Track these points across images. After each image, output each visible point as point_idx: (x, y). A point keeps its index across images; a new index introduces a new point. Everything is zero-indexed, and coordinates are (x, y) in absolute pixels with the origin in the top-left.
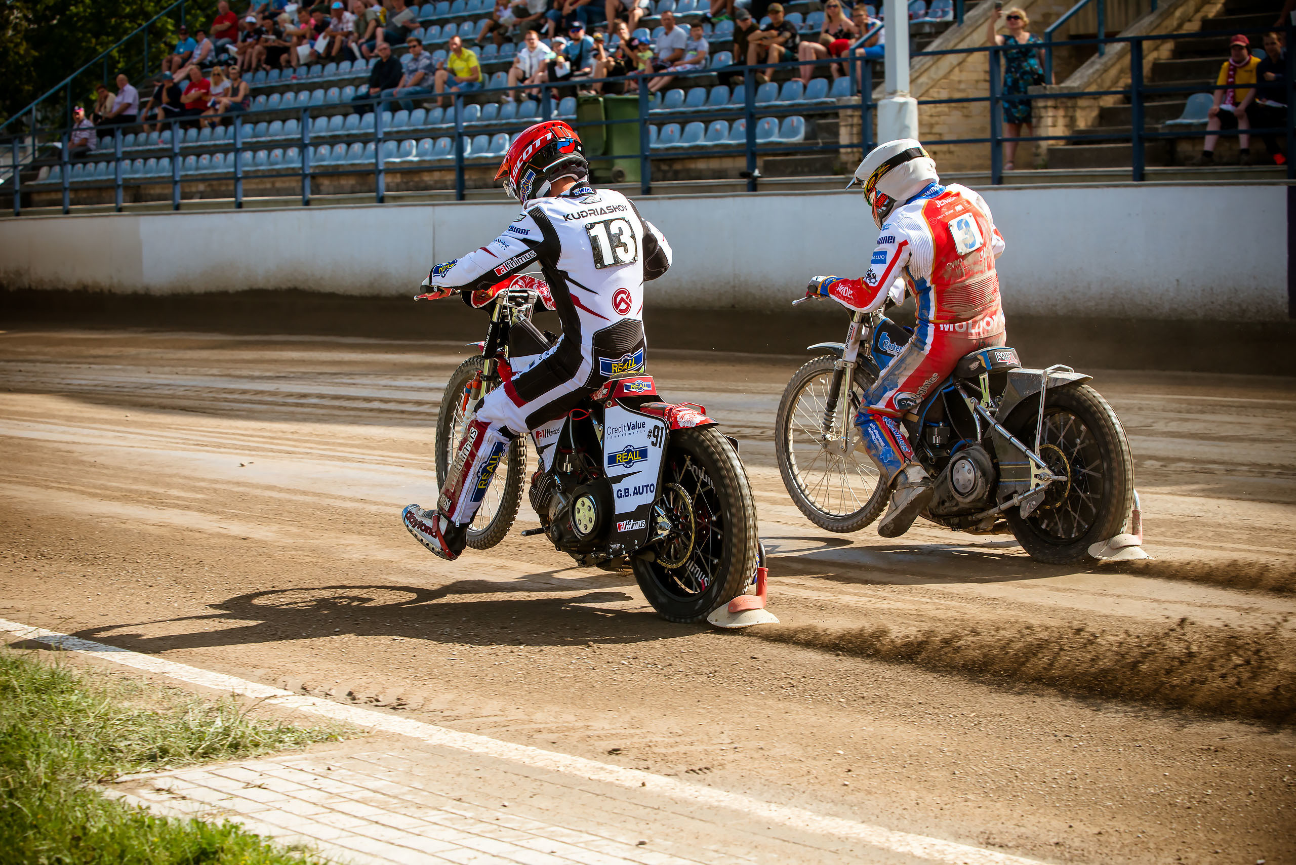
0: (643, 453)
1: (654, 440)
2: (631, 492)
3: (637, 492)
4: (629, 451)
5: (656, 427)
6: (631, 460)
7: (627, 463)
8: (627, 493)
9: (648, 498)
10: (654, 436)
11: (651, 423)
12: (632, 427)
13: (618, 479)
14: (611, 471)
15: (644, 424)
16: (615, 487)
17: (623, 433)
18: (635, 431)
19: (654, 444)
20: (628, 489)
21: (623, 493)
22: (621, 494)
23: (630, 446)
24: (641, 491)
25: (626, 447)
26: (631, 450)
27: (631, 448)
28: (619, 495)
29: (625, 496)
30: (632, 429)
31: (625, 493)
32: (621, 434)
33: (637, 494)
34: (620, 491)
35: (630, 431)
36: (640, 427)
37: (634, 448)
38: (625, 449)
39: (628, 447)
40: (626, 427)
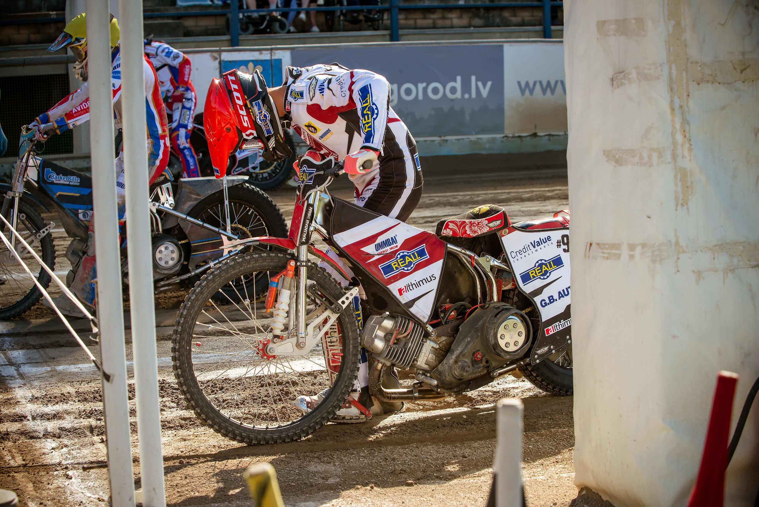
0: (558, 262)
3: (563, 295)
7: (543, 275)
12: (536, 244)
20: (552, 296)
21: (548, 301)
22: (545, 303)
23: (541, 260)
24: (566, 293)
25: (537, 262)
26: (543, 264)
27: (543, 261)
28: (544, 305)
29: (551, 303)
30: (538, 246)
31: (550, 300)
32: (526, 254)
33: (563, 297)
34: (544, 300)
35: (535, 249)
36: (546, 242)
37: (545, 261)
38: (537, 265)
39: (540, 262)
40: (531, 247)
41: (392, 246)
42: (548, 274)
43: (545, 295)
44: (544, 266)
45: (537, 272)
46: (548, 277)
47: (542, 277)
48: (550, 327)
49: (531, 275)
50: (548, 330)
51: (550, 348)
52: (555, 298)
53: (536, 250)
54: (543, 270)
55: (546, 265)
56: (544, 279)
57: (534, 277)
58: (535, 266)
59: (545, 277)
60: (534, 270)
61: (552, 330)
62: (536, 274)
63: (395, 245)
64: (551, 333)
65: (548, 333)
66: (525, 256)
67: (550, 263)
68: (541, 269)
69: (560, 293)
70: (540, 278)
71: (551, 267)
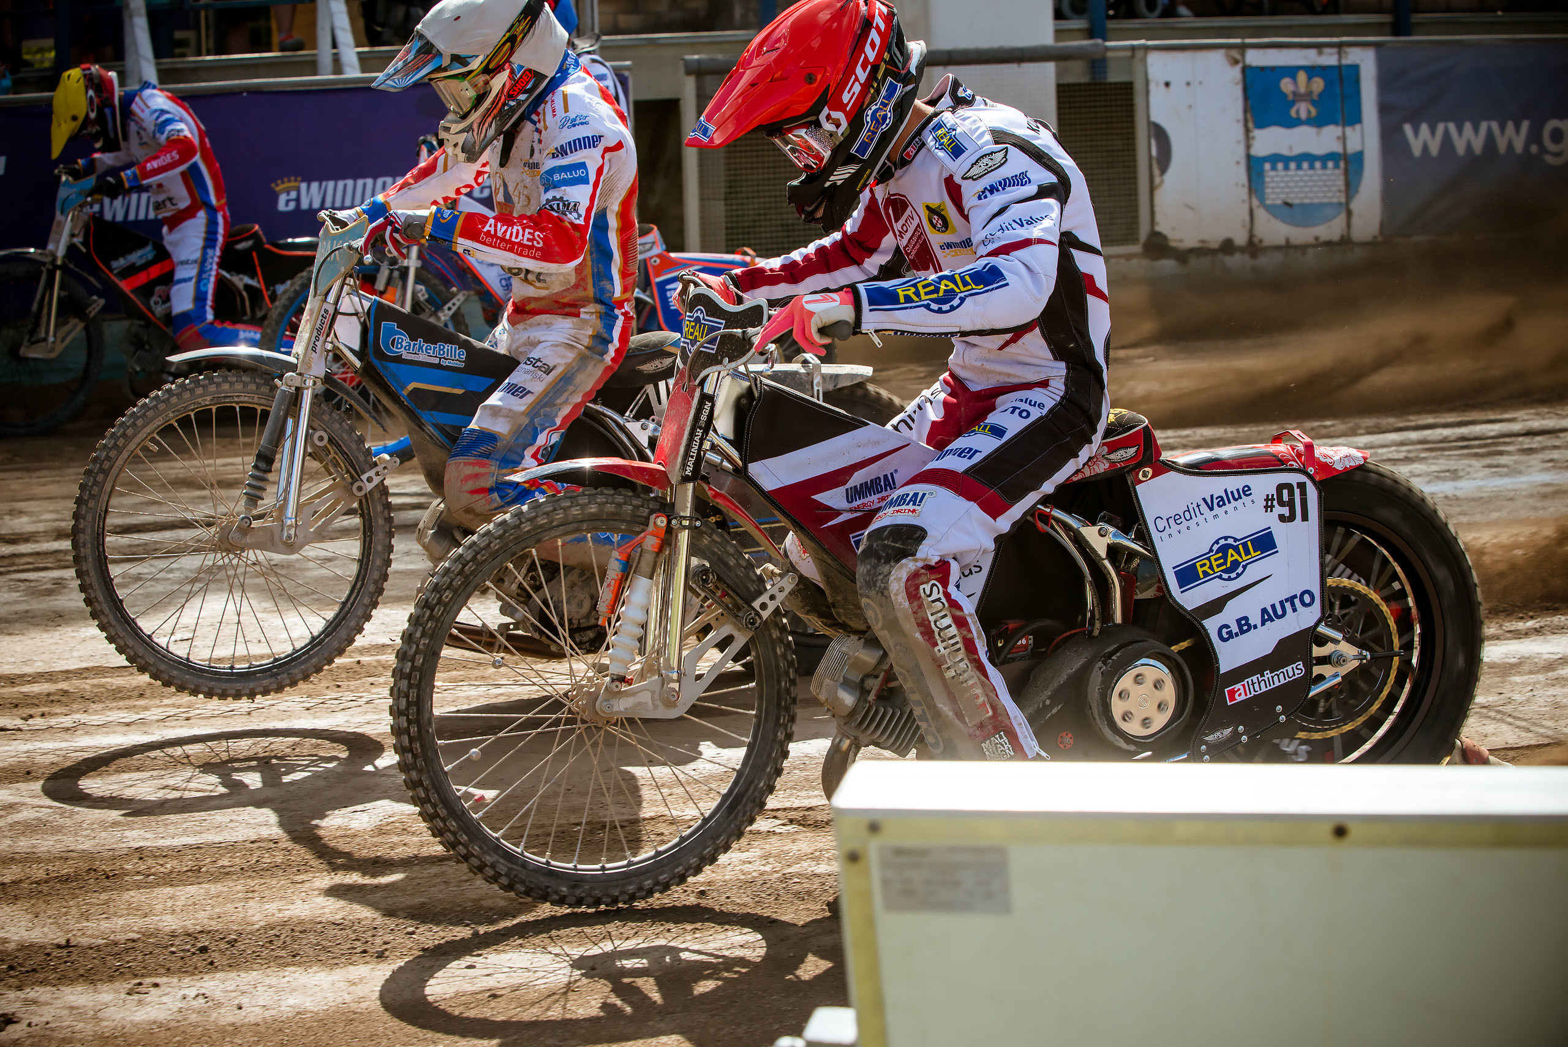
0: (1264, 543)
1: (1285, 511)
2: (1255, 619)
3: (1268, 616)
4: (1224, 550)
6: (1235, 564)
7: (1227, 571)
8: (1244, 625)
9: (1307, 617)
10: (1282, 504)
11: (1265, 484)
12: (1217, 502)
13: (1216, 606)
14: (1190, 599)
15: (1246, 491)
16: (1211, 625)
17: (1200, 518)
18: (1228, 506)
19: (1286, 519)
20: (1246, 618)
21: (1235, 629)
22: (1230, 633)
23: (1226, 538)
24: (1280, 612)
25: (1217, 542)
26: (1230, 546)
27: (1230, 541)
28: (1225, 636)
29: (1242, 632)
30: (1219, 506)
31: (1240, 626)
32: (1192, 523)
33: (1272, 620)
34: (1227, 626)
35: (1214, 513)
36: (1240, 497)
37: (1236, 540)
38: (1215, 547)
39: (1222, 542)
40: (1203, 507)
41: (883, 494)
42: (1240, 570)
43: (1229, 615)
44: (1231, 551)
45: (1214, 564)
46: (1238, 575)
47: (1225, 576)
48: (1238, 686)
49: (1200, 570)
50: (1232, 693)
51: (1235, 731)
52: (1252, 622)
53: (1216, 516)
54: (1230, 559)
55: (1236, 549)
56: (1229, 579)
57: (1206, 574)
58: (1211, 550)
59: (1233, 575)
60: (1209, 559)
61: (1242, 692)
62: (1211, 567)
64: (1239, 699)
65: (1232, 698)
66: (1188, 528)
67: (1245, 545)
68: (1225, 557)
69: (1264, 611)
70: (1220, 577)
71: (1247, 553)
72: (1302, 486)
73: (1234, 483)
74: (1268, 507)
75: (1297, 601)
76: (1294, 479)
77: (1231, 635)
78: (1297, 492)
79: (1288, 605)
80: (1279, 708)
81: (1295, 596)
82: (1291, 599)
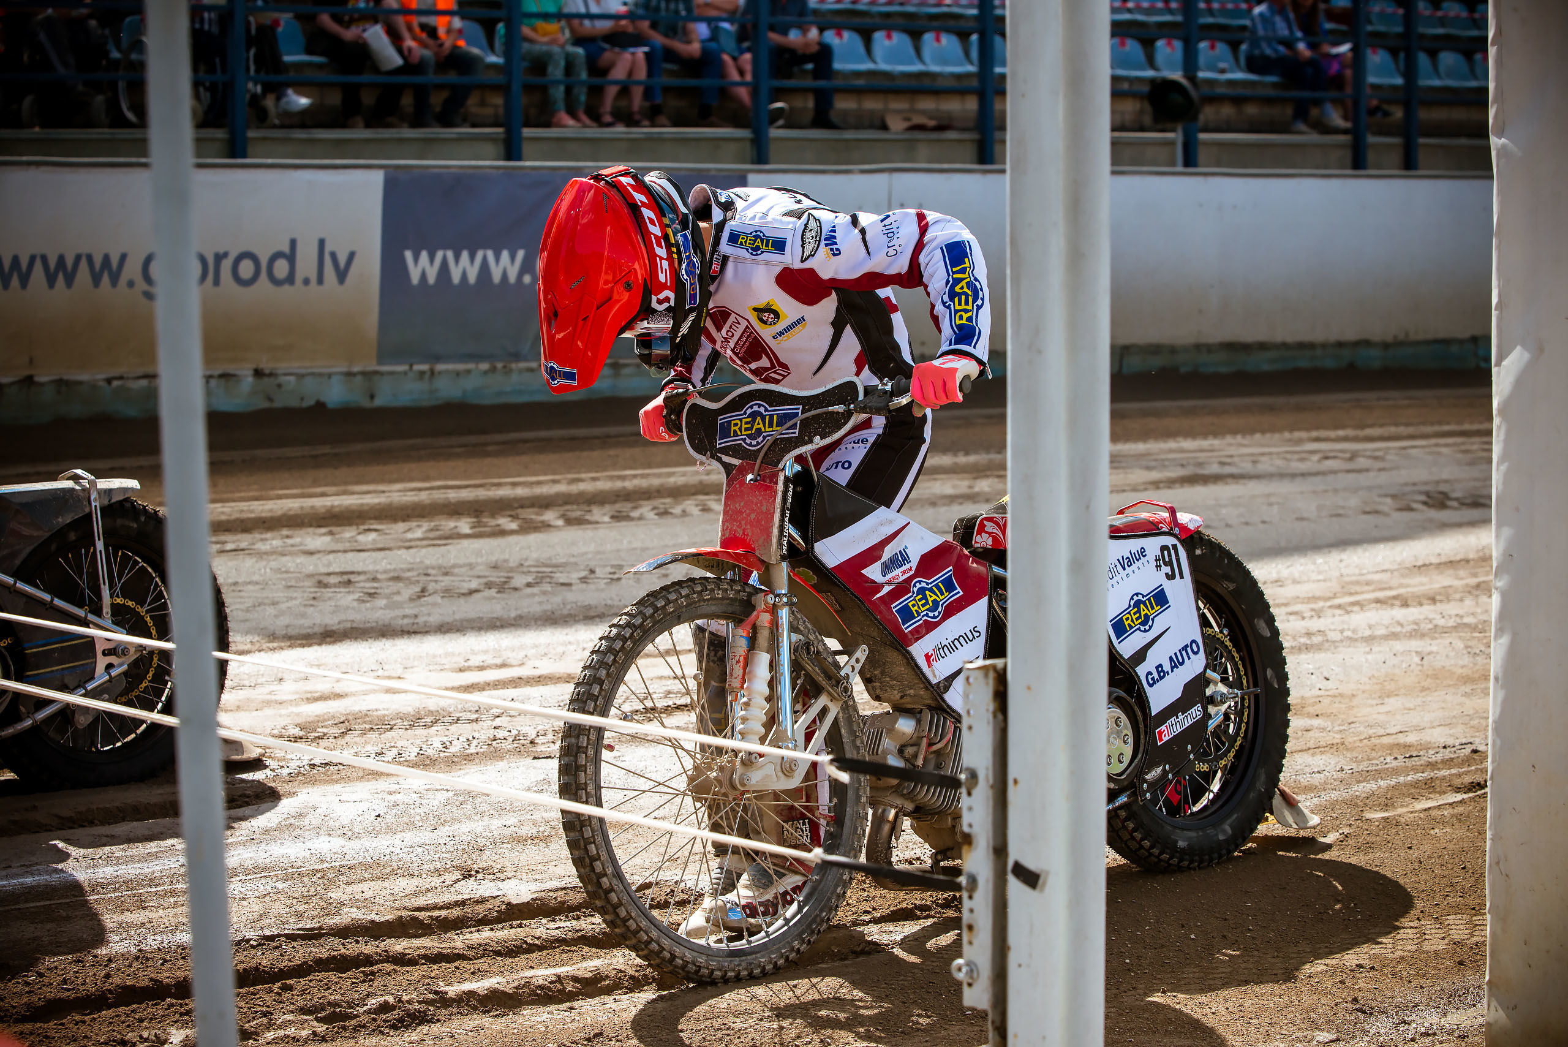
0: (1160, 598)
1: (1168, 569)
2: (1167, 667)
3: (1176, 663)
4: (1137, 604)
5: (1164, 548)
6: (1147, 617)
7: (1144, 623)
8: (1161, 673)
9: (1196, 664)
10: (1166, 564)
12: (1126, 562)
13: (1140, 656)
14: (1125, 649)
15: (1142, 552)
16: (1141, 671)
17: (1118, 578)
18: (1134, 567)
19: (1170, 577)
20: (1160, 666)
21: (1156, 676)
22: (1153, 679)
23: (1137, 594)
25: (1132, 598)
26: (1140, 602)
27: (1140, 597)
28: (1151, 682)
29: (1161, 678)
30: (1129, 566)
31: (1159, 673)
32: (1114, 582)
33: (1177, 667)
34: (1151, 673)
35: (1126, 572)
36: (1140, 558)
37: (1143, 596)
38: (1132, 603)
39: (1135, 598)
40: (1119, 567)
41: (904, 568)
42: (1150, 623)
43: (1151, 663)
44: (1142, 606)
45: (1134, 618)
46: (1151, 627)
47: (1142, 628)
48: (1163, 728)
49: (1126, 623)
50: (1160, 733)
51: (1164, 769)
52: (1165, 669)
53: (1128, 575)
55: (1145, 604)
56: (1146, 631)
57: (1131, 627)
58: (1130, 606)
59: (1147, 627)
60: (1130, 613)
61: (1168, 731)
62: (1132, 621)
63: (907, 566)
64: (1165, 739)
65: (1161, 740)
67: (1149, 599)
68: (1139, 611)
69: (1171, 658)
70: (1139, 629)
71: (1153, 608)
72: (1175, 547)
73: (1134, 545)
74: (1158, 567)
75: (1189, 649)
76: (1170, 541)
77: (1155, 682)
78: (1173, 552)
79: (1184, 653)
80: (1189, 747)
81: (1187, 646)
82: (1185, 648)
